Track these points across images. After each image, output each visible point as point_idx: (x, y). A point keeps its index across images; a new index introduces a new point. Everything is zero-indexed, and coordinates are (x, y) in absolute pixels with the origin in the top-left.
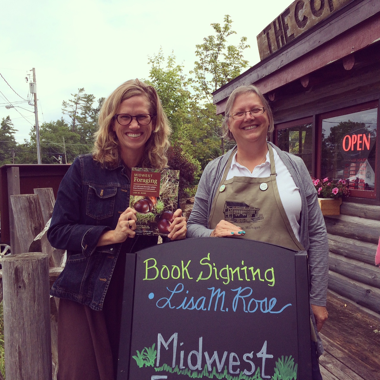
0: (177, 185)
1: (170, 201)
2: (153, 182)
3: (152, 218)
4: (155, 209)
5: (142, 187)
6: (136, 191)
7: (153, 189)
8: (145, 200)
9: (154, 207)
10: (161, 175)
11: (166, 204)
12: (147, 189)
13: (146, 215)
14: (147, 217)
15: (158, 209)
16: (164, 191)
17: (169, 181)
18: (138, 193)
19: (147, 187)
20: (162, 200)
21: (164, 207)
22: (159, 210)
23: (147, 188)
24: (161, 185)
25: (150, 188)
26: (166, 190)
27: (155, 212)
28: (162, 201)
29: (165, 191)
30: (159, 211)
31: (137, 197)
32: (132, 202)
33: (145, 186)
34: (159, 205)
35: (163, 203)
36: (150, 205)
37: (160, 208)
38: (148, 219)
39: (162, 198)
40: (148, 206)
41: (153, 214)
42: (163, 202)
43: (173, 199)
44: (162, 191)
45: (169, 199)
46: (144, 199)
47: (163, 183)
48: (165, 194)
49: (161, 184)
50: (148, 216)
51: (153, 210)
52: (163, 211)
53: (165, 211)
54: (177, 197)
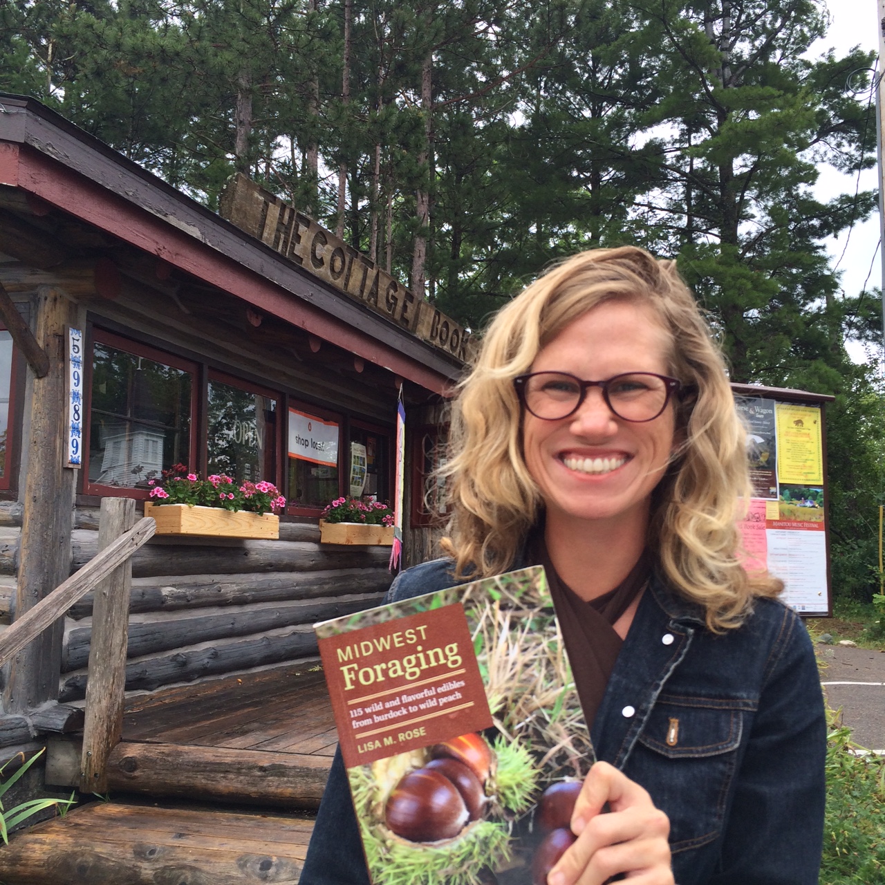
0: (555, 634)
1: (553, 729)
2: (442, 661)
3: (497, 848)
4: (493, 798)
5: (396, 702)
6: (372, 739)
7: (451, 698)
8: (432, 764)
9: (484, 785)
10: (467, 613)
11: (539, 748)
12: (423, 706)
13: (460, 847)
14: (471, 854)
15: (510, 788)
16: (509, 689)
17: (513, 626)
18: (382, 742)
19: (420, 696)
20: (511, 733)
21: (534, 768)
22: (514, 793)
23: (423, 701)
24: (484, 663)
25: (438, 696)
26: (516, 678)
27: (499, 809)
28: (515, 742)
29: (510, 684)
30: (518, 796)
31: (387, 765)
32: (370, 802)
33: (409, 693)
34: (508, 768)
35: (523, 752)
36: (465, 782)
37: (519, 779)
38: (476, 865)
39: (509, 727)
40: (453, 792)
41: (493, 826)
42: (520, 744)
43: (563, 712)
44: (499, 689)
45: (541, 721)
46: (426, 760)
47: (491, 649)
48: (515, 701)
49: (480, 658)
50: (474, 844)
51: (488, 805)
52: (536, 790)
53: (545, 790)
54: (573, 697)
